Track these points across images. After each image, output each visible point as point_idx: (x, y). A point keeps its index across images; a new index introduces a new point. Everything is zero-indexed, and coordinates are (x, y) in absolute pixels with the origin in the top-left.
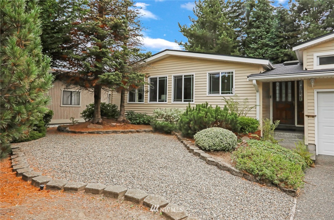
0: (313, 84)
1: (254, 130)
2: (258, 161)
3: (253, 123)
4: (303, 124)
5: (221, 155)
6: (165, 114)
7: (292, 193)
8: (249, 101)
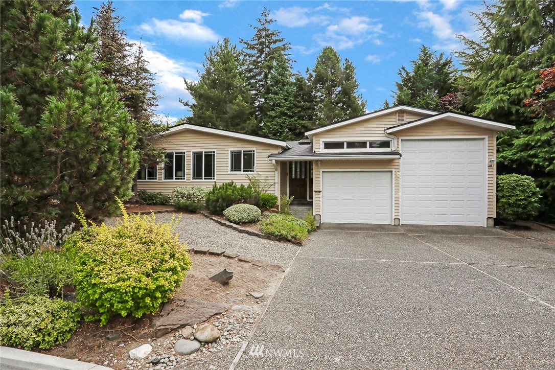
0: (319, 165)
1: (274, 205)
2: (277, 226)
3: (273, 199)
4: (312, 199)
5: (249, 226)
6: (187, 193)
7: (299, 244)
8: (269, 178)
